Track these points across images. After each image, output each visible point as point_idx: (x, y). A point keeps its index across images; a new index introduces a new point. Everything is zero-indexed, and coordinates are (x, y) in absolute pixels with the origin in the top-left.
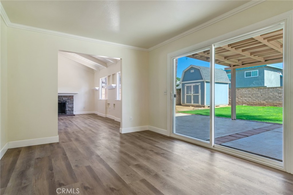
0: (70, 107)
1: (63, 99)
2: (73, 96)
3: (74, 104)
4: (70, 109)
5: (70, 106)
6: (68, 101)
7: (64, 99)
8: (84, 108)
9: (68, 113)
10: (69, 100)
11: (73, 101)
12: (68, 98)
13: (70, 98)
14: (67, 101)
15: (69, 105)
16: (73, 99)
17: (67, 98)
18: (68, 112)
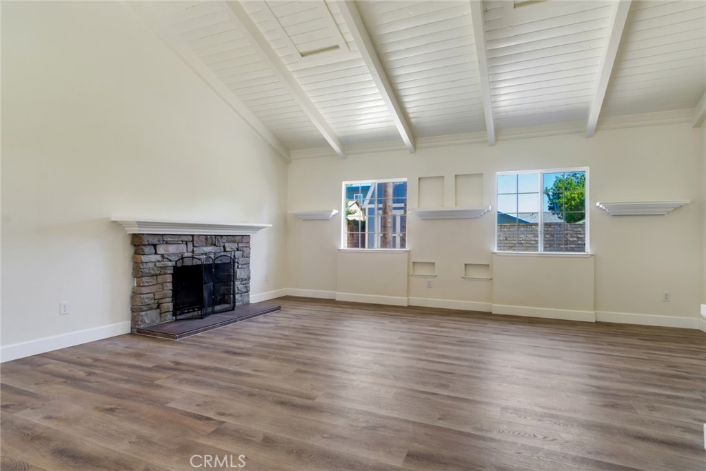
0: (243, 280)
1: (225, 251)
2: (249, 236)
4: (242, 287)
5: (243, 274)
6: (238, 257)
7: (229, 247)
9: (238, 301)
10: (239, 253)
11: (248, 256)
12: (237, 245)
13: (241, 245)
14: (236, 255)
15: (239, 272)
16: (248, 250)
17: (234, 246)
18: (237, 297)
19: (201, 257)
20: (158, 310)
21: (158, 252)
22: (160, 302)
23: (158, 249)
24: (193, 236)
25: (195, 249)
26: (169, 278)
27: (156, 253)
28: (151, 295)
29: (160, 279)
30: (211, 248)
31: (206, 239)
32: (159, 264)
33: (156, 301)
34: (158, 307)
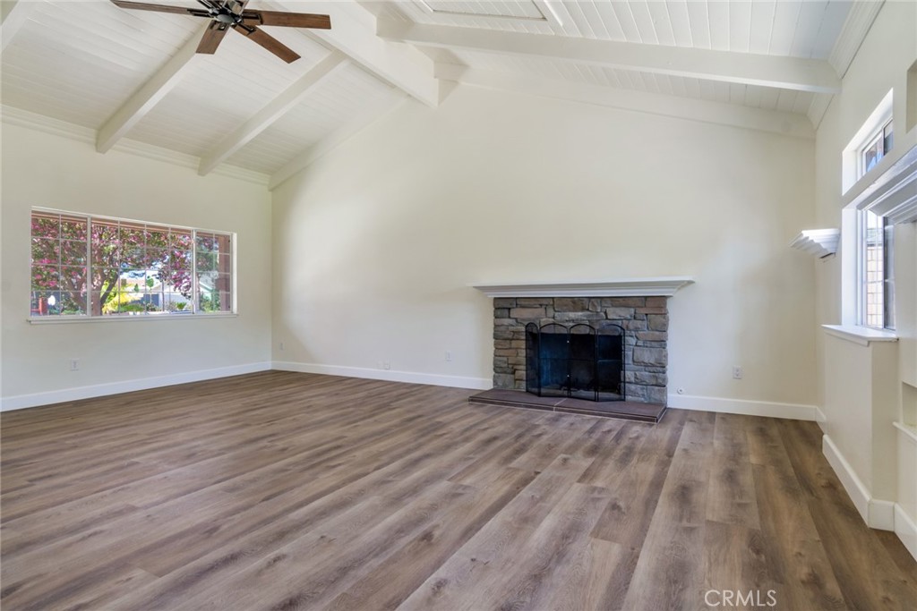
0: (646, 365)
1: (607, 318)
2: (665, 298)
3: (669, 347)
4: (645, 375)
5: (648, 356)
6: (637, 329)
7: (614, 313)
8: (738, 376)
9: (634, 393)
10: (638, 323)
11: (663, 329)
12: (632, 311)
13: (643, 311)
14: (631, 327)
15: (638, 352)
16: (664, 315)
17: (626, 313)
18: (633, 387)
19: (566, 324)
20: (512, 376)
21: (511, 316)
22: (515, 367)
23: (511, 312)
24: (553, 298)
25: (557, 314)
26: (523, 344)
27: (509, 317)
28: (505, 359)
29: (514, 344)
30: (580, 313)
31: (574, 302)
32: (511, 328)
33: (510, 366)
34: (514, 373)
